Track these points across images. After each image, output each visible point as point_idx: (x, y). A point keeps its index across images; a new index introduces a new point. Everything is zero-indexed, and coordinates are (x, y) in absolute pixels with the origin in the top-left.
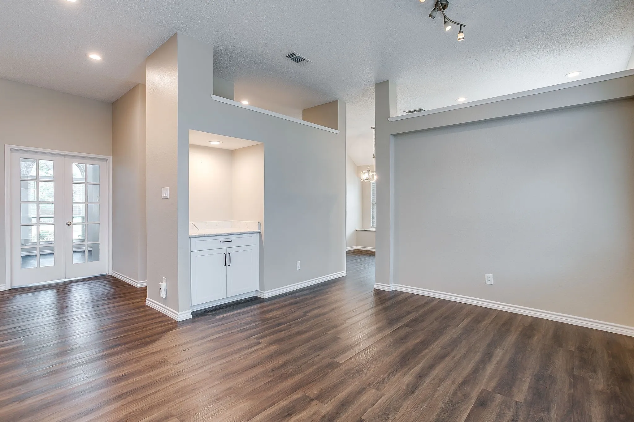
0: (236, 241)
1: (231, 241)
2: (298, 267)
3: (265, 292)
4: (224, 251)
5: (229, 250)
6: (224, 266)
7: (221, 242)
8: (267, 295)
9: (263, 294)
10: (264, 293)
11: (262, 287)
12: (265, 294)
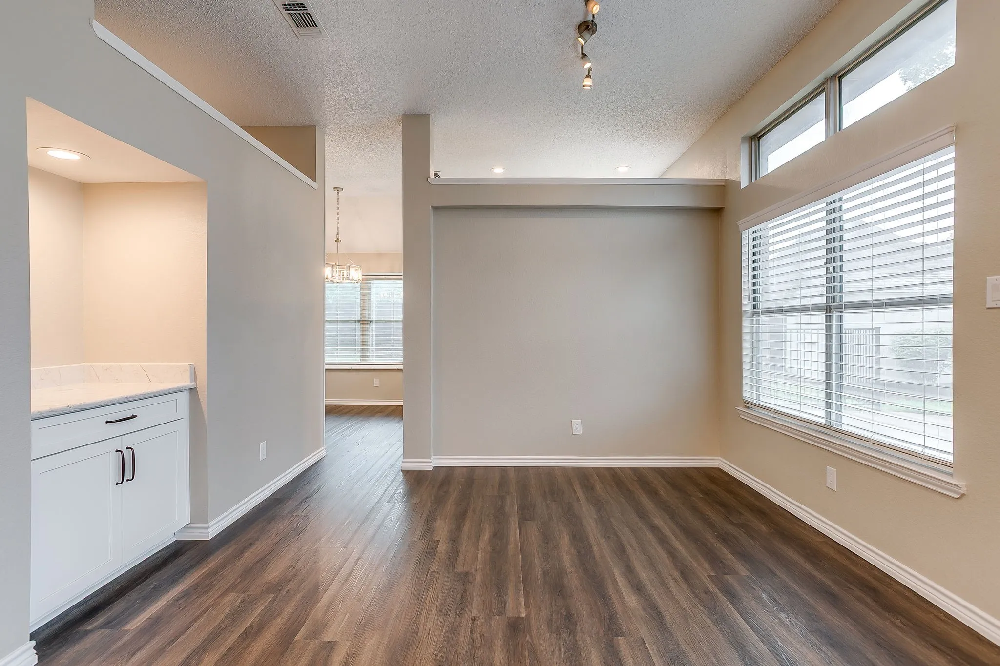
0: (146, 414)
1: (133, 417)
2: (263, 455)
3: (210, 524)
4: (117, 444)
5: (128, 441)
6: (117, 484)
7: (107, 422)
8: (213, 529)
9: (206, 531)
10: (208, 528)
11: (199, 513)
12: (210, 530)
